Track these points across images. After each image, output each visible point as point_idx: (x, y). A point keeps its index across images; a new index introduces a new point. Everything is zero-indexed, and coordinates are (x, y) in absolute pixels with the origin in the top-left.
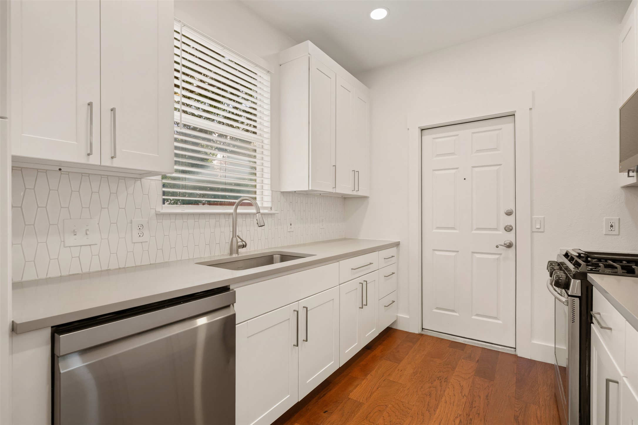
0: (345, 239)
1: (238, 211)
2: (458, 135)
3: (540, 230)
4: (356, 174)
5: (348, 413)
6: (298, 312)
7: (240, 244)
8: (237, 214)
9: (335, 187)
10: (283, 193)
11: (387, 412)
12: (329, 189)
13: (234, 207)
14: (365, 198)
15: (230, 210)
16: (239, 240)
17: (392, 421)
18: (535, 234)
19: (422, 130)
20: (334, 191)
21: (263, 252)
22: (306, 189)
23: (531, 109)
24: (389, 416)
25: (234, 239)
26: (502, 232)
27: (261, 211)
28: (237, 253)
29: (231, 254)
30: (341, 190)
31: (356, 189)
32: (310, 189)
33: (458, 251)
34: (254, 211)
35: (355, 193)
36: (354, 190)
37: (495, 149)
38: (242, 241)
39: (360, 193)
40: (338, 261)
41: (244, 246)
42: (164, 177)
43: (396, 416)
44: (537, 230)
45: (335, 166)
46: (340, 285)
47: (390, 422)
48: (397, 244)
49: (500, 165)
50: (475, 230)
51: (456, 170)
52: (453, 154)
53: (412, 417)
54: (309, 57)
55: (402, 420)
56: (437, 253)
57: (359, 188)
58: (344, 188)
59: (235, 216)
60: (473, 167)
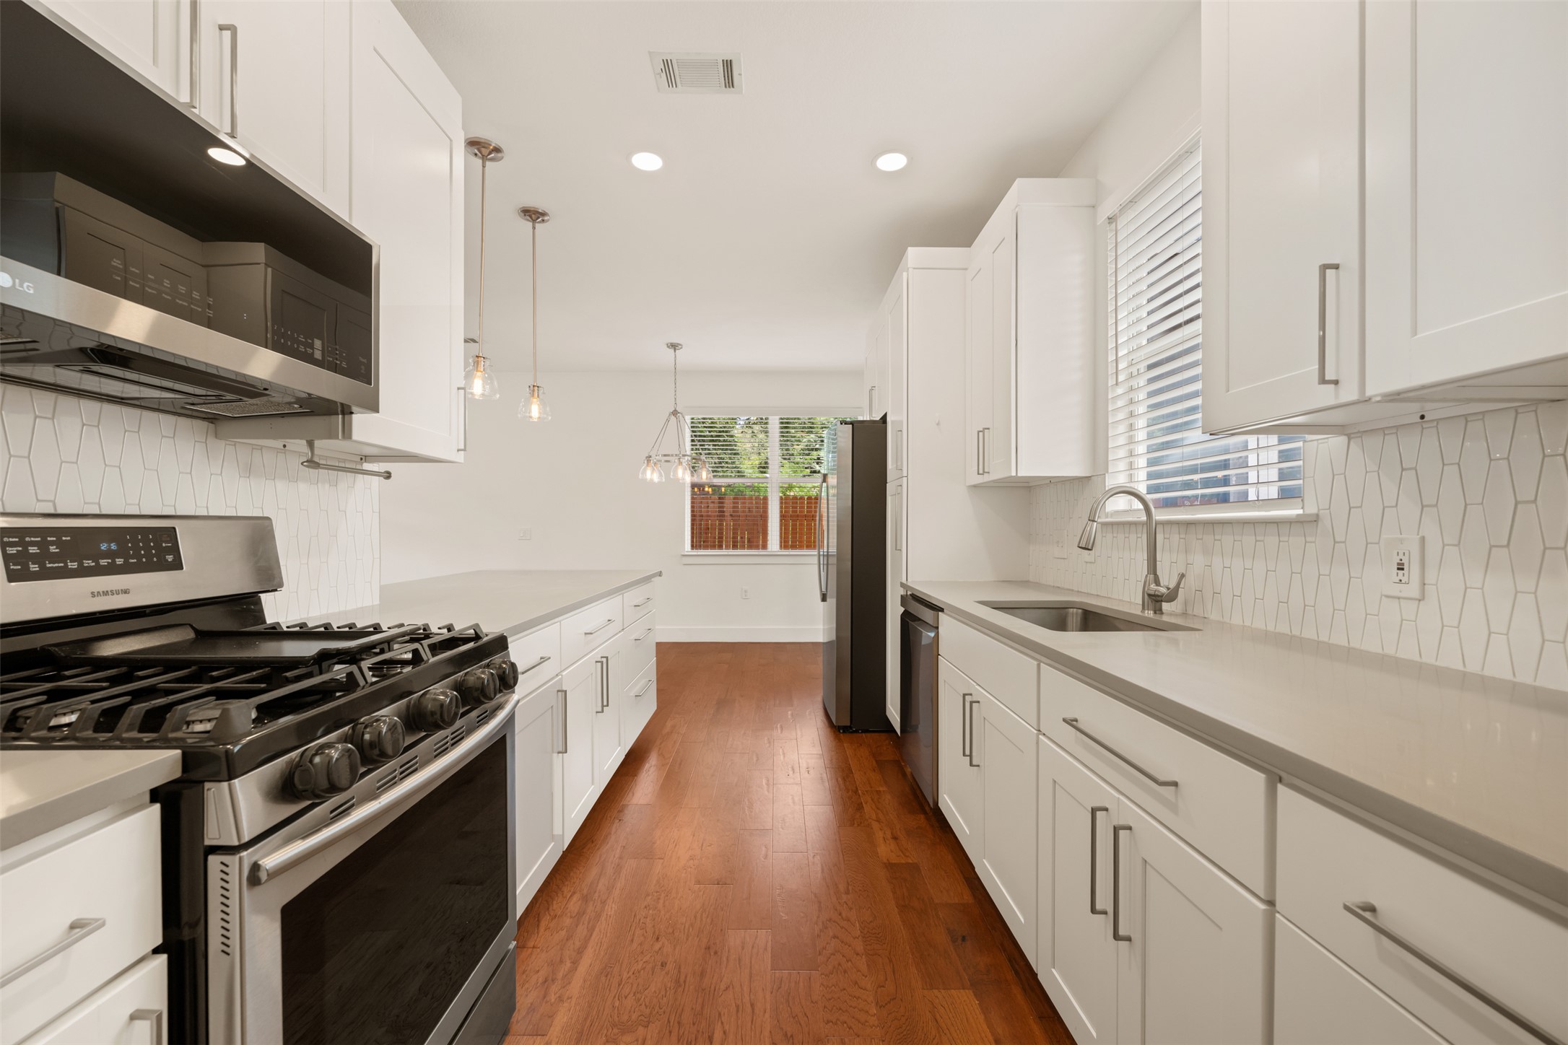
5: (929, 955)
11: (865, 989)
17: (843, 973)
24: (856, 983)
43: (844, 989)
47: (845, 972)
53: (812, 1002)
55: (828, 986)
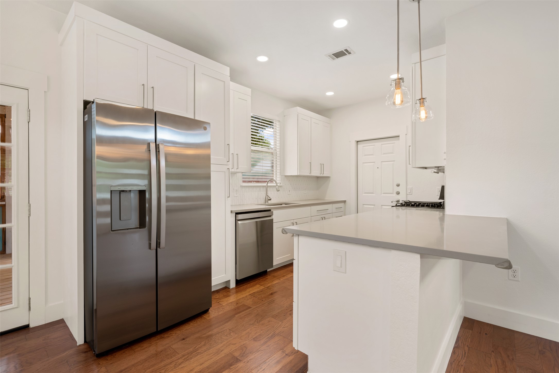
0: (318, 199)
1: (268, 185)
2: (374, 145)
3: (410, 194)
4: (322, 165)
6: (293, 223)
7: (269, 198)
8: (268, 186)
9: (311, 173)
10: (286, 176)
12: (308, 174)
13: (267, 183)
14: (328, 177)
15: (265, 184)
16: (268, 197)
18: (408, 195)
19: (357, 142)
20: (310, 175)
21: (278, 202)
22: (296, 174)
23: (406, 134)
25: (267, 196)
26: (395, 195)
27: (278, 185)
28: (268, 202)
29: (265, 203)
30: (313, 174)
31: (322, 173)
32: (298, 174)
33: (375, 205)
34: (275, 185)
35: (322, 175)
36: (321, 174)
37: (392, 153)
38: (269, 197)
39: (324, 175)
40: (311, 206)
41: (270, 200)
42: (242, 173)
44: (409, 194)
45: (311, 163)
46: (311, 217)
48: (345, 202)
49: (394, 161)
50: (383, 194)
51: (374, 163)
52: (372, 155)
54: (298, 114)
56: (365, 206)
57: (324, 172)
58: (316, 173)
59: (267, 187)
60: (382, 162)
